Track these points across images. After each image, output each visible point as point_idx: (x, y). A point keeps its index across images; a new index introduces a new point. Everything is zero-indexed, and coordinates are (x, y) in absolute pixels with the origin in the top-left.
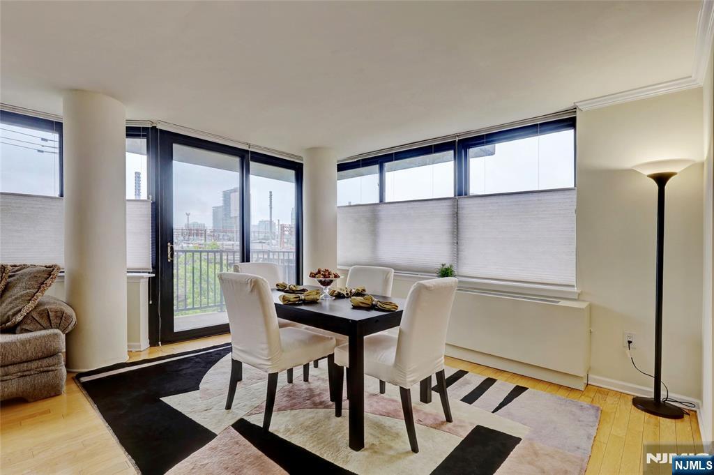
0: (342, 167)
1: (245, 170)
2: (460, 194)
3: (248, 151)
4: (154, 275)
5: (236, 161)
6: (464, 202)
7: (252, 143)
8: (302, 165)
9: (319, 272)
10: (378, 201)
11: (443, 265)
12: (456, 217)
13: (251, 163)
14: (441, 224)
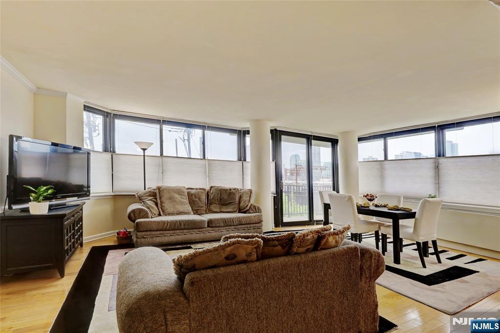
0: (360, 139)
1: (309, 144)
2: (439, 156)
3: (311, 135)
4: (276, 195)
5: (304, 140)
6: (442, 160)
7: (313, 131)
8: (338, 140)
9: (368, 195)
10: (383, 159)
11: (430, 195)
12: (437, 168)
13: (313, 141)
14: (427, 172)
